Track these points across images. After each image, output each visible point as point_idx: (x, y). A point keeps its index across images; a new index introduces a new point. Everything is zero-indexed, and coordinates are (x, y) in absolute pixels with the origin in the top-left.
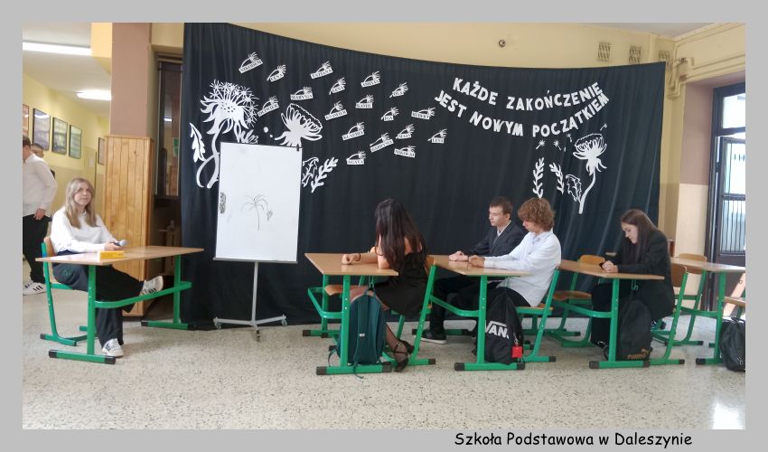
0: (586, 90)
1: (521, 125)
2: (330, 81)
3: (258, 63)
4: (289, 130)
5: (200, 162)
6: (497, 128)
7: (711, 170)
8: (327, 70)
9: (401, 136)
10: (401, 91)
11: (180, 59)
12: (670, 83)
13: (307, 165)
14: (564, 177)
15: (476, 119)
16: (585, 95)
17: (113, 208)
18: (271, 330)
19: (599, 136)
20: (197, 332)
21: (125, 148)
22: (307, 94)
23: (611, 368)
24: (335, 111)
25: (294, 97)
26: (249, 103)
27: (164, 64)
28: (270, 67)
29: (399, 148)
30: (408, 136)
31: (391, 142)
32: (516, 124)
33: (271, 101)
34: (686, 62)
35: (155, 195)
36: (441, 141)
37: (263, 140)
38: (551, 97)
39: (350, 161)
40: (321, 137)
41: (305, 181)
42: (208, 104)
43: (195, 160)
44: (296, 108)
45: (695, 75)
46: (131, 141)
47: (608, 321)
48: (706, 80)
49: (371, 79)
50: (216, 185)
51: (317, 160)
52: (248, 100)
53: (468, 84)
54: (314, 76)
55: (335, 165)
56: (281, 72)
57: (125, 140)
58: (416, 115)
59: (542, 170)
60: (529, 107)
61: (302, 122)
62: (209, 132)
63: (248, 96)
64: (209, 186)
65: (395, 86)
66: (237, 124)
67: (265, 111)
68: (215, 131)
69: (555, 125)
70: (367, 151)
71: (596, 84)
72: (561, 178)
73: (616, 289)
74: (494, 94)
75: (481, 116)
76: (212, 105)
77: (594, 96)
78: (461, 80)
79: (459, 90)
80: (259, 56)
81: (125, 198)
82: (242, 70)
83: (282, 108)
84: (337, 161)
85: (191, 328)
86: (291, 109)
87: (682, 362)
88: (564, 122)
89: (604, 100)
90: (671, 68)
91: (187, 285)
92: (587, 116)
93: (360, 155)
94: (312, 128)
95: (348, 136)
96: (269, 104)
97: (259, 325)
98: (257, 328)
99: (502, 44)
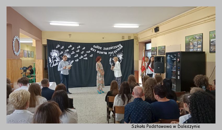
1: (106, 52)
3: (59, 46)
6: (102, 53)
8: (71, 46)
10: (84, 48)
12: (137, 42)
15: (98, 52)
16: (118, 46)
19: (121, 53)
21: (39, 61)
22: (68, 50)
27: (45, 46)
28: (61, 46)
30: (86, 56)
31: (83, 57)
33: (62, 52)
34: (138, 38)
36: (92, 56)
38: (112, 47)
39: (76, 61)
45: (140, 41)
49: (79, 47)
51: (70, 61)
54: (69, 47)
56: (63, 47)
58: (87, 52)
59: (111, 60)
60: (108, 49)
61: (67, 55)
64: (52, 67)
65: (83, 48)
67: (61, 54)
69: (113, 52)
70: (79, 59)
71: (120, 44)
74: (101, 48)
77: (120, 46)
78: (95, 46)
81: (39, 69)
82: (57, 47)
83: (64, 53)
84: (73, 61)
88: (115, 51)
89: (122, 47)
90: (135, 40)
92: (119, 50)
99: (103, 38)
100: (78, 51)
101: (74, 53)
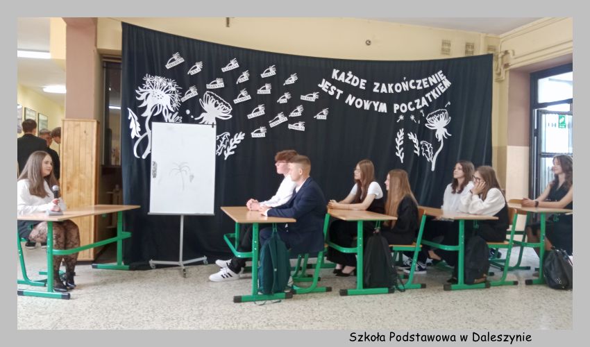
0: (433, 76)
1: (385, 104)
2: (237, 73)
3: (181, 60)
4: (206, 112)
5: (136, 138)
6: (367, 106)
7: (531, 135)
8: (234, 65)
9: (293, 114)
10: (292, 80)
11: (119, 59)
12: (497, 70)
13: (220, 138)
14: (419, 143)
15: (350, 100)
16: (433, 80)
17: (69, 176)
18: (195, 268)
19: (444, 111)
20: (137, 272)
21: (77, 129)
22: (220, 84)
23: (460, 289)
24: (242, 96)
25: (209, 86)
26: (174, 92)
27: (107, 63)
28: (190, 63)
29: (292, 124)
30: (299, 114)
31: (285, 119)
32: (381, 104)
33: (192, 90)
34: (509, 53)
35: (102, 165)
36: (324, 117)
37: (186, 120)
38: (407, 82)
39: (254, 135)
40: (231, 116)
41: (219, 151)
42: (142, 93)
43: (133, 137)
44: (211, 95)
45: (515, 63)
46: (81, 123)
47: (456, 253)
48: (524, 66)
49: (268, 71)
50: (149, 156)
51: (228, 134)
52: (173, 89)
53: (343, 74)
54: (224, 70)
55: (243, 138)
56: (199, 67)
57: (77, 123)
58: (304, 98)
59: (403, 138)
60: (391, 90)
61: (216, 105)
62: (144, 115)
63: (173, 86)
64: (144, 157)
65: (288, 76)
66: (165, 108)
67: (187, 97)
68: (148, 114)
69: (410, 103)
70: (267, 126)
71: (441, 72)
72: (417, 144)
73: (461, 228)
74: (363, 81)
75: (354, 98)
76: (145, 94)
77: (439, 81)
78: (338, 71)
79: (336, 78)
80: (181, 56)
81: (78, 168)
82: (168, 66)
83: (200, 95)
84: (244, 134)
85: (131, 269)
86: (208, 95)
87: (516, 283)
88: (417, 101)
89: (447, 83)
90: (498, 58)
91: (128, 235)
92: (435, 96)
93: (262, 129)
94: (224, 110)
95: (252, 116)
96: (190, 92)
97: (185, 265)
98: (184, 267)
99: (368, 43)
100: (266, 90)
101: (249, 97)
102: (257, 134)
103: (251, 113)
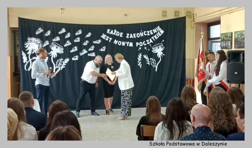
0: (155, 29)
2: (65, 34)
3: (42, 31)
4: (52, 51)
5: (26, 63)
6: (124, 44)
8: (64, 31)
9: (90, 50)
10: (89, 35)
12: (191, 22)
13: (59, 61)
14: (149, 59)
15: (116, 42)
19: (161, 44)
22: (58, 39)
24: (67, 43)
25: (54, 40)
26: (39, 43)
28: (45, 31)
29: (90, 53)
30: (93, 49)
31: (87, 52)
32: (130, 43)
34: (194, 15)
35: (13, 72)
36: (104, 50)
38: (142, 33)
39: (73, 59)
40: (63, 52)
42: (27, 45)
44: (54, 43)
49: (79, 32)
51: (62, 59)
53: (112, 31)
54: (60, 33)
56: (49, 33)
58: (94, 42)
59: (141, 57)
60: (135, 36)
61: (57, 48)
64: (29, 70)
65: (87, 33)
66: (36, 50)
67: (45, 45)
68: (30, 53)
69: (144, 42)
70: (79, 55)
71: (159, 27)
74: (122, 33)
77: (158, 31)
79: (109, 33)
80: (42, 28)
82: (37, 33)
83: (50, 44)
84: (69, 59)
88: (148, 41)
89: (162, 32)
93: (77, 56)
94: (60, 49)
95: (72, 51)
99: (126, 15)
100: (78, 40)
101: (70, 44)
102: (75, 59)
103: (71, 50)
